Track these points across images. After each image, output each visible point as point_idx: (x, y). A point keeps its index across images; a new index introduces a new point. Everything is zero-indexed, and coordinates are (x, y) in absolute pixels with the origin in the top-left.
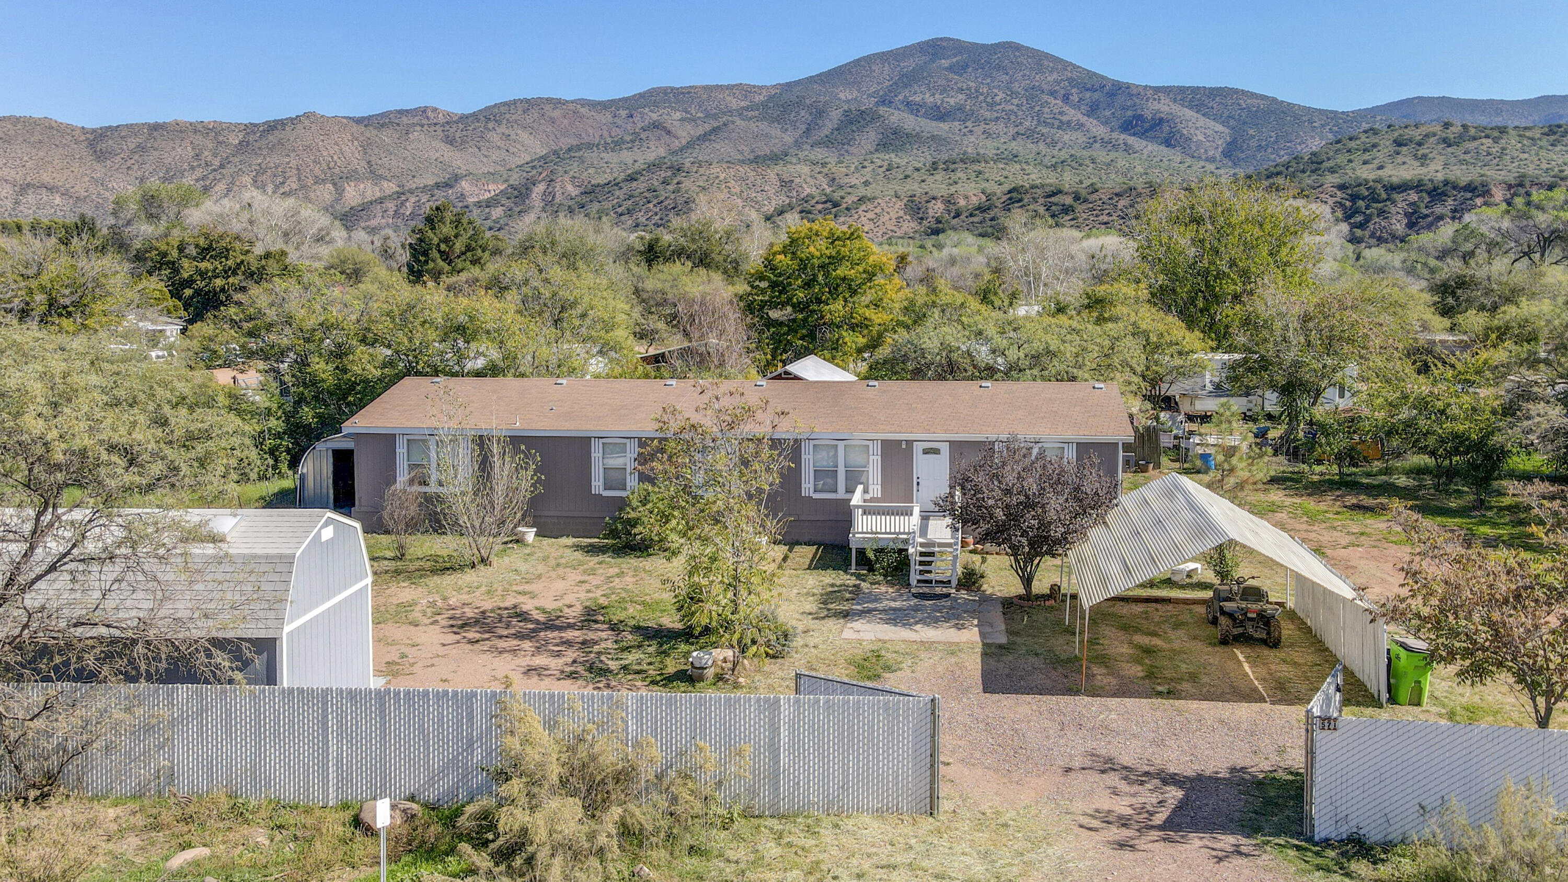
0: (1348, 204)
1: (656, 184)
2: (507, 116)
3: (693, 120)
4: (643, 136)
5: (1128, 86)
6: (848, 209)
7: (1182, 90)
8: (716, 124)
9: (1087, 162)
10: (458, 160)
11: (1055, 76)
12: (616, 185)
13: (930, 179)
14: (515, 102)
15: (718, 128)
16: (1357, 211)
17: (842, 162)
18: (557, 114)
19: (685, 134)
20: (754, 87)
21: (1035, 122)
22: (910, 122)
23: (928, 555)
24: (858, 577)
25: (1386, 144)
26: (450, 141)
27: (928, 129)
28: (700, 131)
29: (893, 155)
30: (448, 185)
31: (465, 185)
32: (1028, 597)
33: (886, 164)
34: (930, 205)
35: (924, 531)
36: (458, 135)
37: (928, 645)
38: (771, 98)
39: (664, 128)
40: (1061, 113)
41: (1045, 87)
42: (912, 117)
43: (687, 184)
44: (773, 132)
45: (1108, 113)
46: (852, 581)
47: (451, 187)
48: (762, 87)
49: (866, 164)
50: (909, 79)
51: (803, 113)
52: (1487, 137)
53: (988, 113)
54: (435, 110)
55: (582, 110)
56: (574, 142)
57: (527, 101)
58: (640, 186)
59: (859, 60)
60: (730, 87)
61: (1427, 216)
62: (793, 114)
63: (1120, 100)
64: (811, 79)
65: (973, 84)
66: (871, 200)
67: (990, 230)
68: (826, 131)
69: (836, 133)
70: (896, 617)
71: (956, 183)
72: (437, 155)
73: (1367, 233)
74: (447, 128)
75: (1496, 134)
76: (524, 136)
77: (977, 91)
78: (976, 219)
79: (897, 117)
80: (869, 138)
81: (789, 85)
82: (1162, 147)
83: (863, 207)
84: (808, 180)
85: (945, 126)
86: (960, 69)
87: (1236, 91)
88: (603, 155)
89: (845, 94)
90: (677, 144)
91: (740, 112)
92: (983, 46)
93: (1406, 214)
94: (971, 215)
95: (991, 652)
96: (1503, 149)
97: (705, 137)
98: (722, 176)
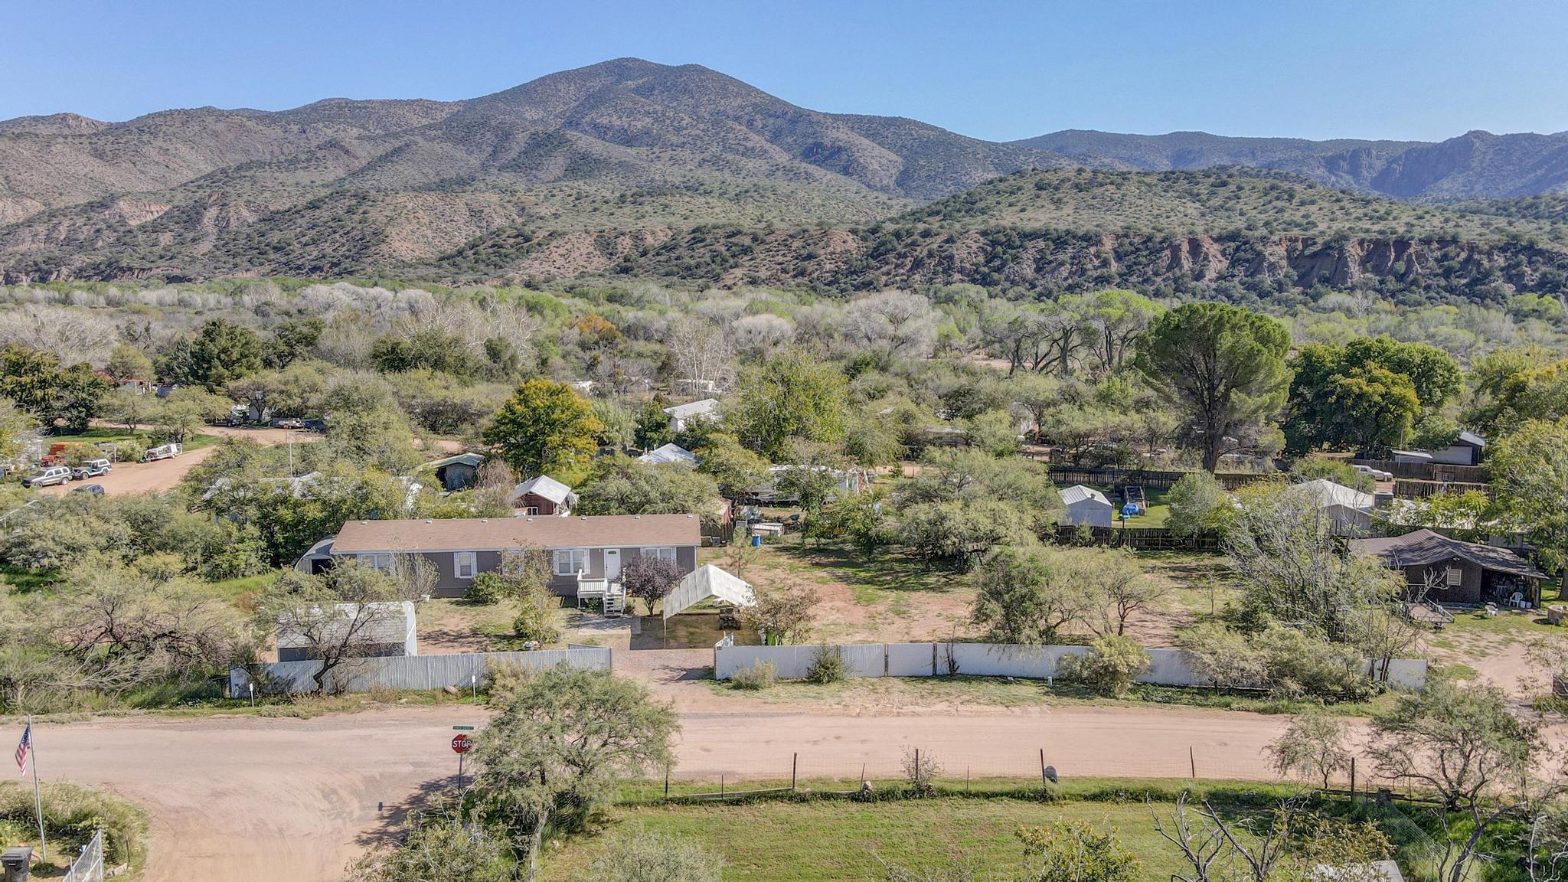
0: (989, 249)
1: (341, 212)
2: (164, 128)
3: (371, 139)
4: (319, 154)
5: (809, 113)
6: (539, 245)
7: (859, 118)
8: (397, 144)
9: (769, 194)
10: (114, 177)
11: (739, 101)
12: (298, 212)
13: (619, 212)
14: (171, 113)
15: (400, 148)
16: (996, 256)
17: (531, 190)
18: (220, 127)
19: (364, 154)
20: (435, 103)
21: (721, 148)
22: (597, 147)
23: (611, 601)
24: (582, 610)
25: (1029, 186)
26: (99, 155)
27: (616, 154)
28: (380, 151)
29: (581, 183)
30: (103, 205)
31: (123, 205)
32: (651, 615)
33: (574, 192)
34: (619, 240)
35: (609, 590)
36: (108, 148)
37: (611, 636)
38: (454, 117)
39: (342, 148)
40: (745, 139)
41: (730, 112)
42: (600, 142)
43: (373, 214)
44: (458, 155)
45: (790, 140)
46: (580, 612)
47: (107, 207)
48: (443, 104)
49: (555, 192)
50: (595, 100)
51: (488, 135)
52: (1112, 183)
53: (675, 138)
54: (76, 117)
55: (248, 123)
56: (244, 160)
57: (185, 112)
58: (324, 214)
59: (544, 79)
60: (410, 103)
61: (1051, 262)
62: (479, 136)
63: (801, 127)
64: (495, 97)
65: (658, 108)
66: (563, 234)
67: (675, 269)
68: (513, 154)
69: (523, 156)
70: (598, 626)
71: (643, 216)
72: (86, 170)
73: (1003, 276)
74: (95, 140)
75: (1119, 180)
76: (184, 150)
77: (664, 115)
78: (662, 258)
79: (586, 142)
80: (556, 164)
81: (472, 103)
82: (840, 176)
83: (554, 243)
84: (498, 209)
85: (632, 151)
86: (645, 91)
87: (909, 122)
88: (277, 174)
89: (531, 114)
90: (356, 165)
91: (423, 131)
92: (670, 69)
93: (1036, 260)
94: (658, 254)
95: (634, 637)
96: (1124, 195)
97: (386, 158)
98: (410, 206)
